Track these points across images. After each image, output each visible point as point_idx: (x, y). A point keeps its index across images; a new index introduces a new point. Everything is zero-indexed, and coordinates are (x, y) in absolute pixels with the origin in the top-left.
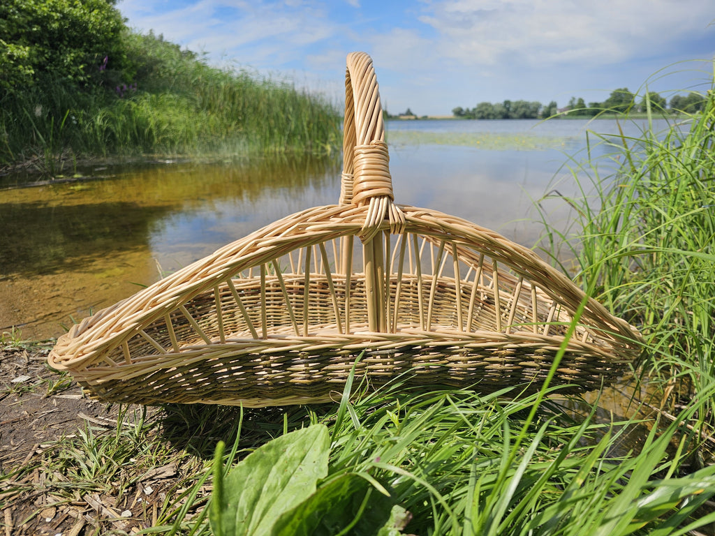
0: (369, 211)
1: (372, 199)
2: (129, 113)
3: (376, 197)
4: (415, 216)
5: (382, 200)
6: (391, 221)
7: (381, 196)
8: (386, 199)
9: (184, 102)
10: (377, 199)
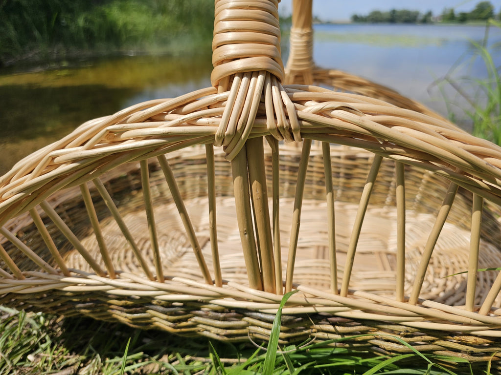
0: (228, 104)
1: (236, 79)
2: (103, 16)
3: (242, 74)
4: (321, 113)
5: (253, 79)
6: (269, 123)
7: (251, 73)
8: (261, 78)
9: (144, 7)
10: (245, 79)
